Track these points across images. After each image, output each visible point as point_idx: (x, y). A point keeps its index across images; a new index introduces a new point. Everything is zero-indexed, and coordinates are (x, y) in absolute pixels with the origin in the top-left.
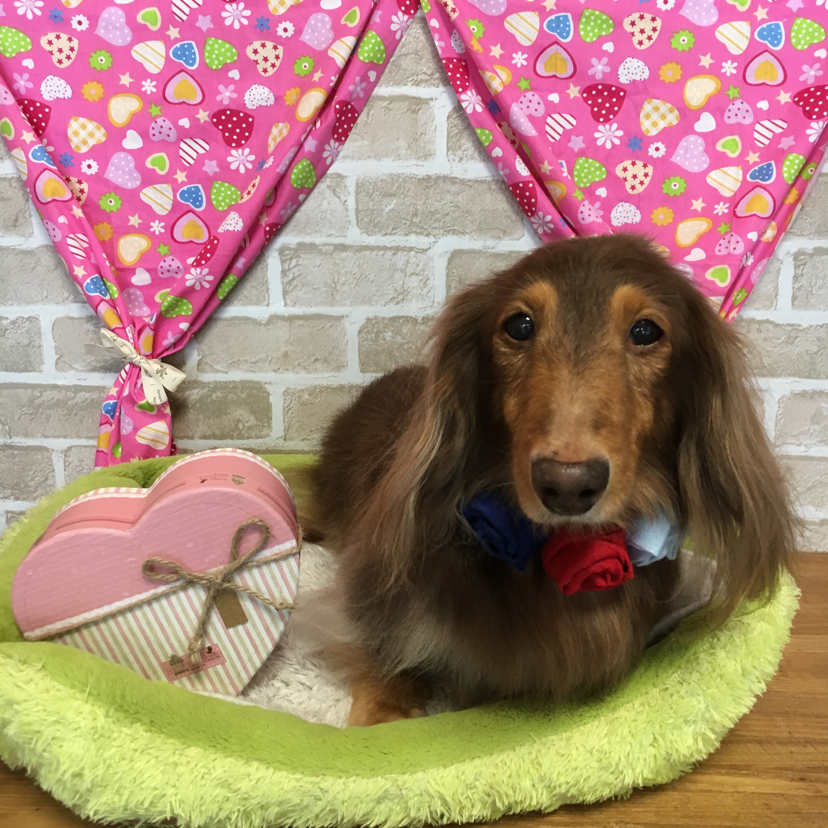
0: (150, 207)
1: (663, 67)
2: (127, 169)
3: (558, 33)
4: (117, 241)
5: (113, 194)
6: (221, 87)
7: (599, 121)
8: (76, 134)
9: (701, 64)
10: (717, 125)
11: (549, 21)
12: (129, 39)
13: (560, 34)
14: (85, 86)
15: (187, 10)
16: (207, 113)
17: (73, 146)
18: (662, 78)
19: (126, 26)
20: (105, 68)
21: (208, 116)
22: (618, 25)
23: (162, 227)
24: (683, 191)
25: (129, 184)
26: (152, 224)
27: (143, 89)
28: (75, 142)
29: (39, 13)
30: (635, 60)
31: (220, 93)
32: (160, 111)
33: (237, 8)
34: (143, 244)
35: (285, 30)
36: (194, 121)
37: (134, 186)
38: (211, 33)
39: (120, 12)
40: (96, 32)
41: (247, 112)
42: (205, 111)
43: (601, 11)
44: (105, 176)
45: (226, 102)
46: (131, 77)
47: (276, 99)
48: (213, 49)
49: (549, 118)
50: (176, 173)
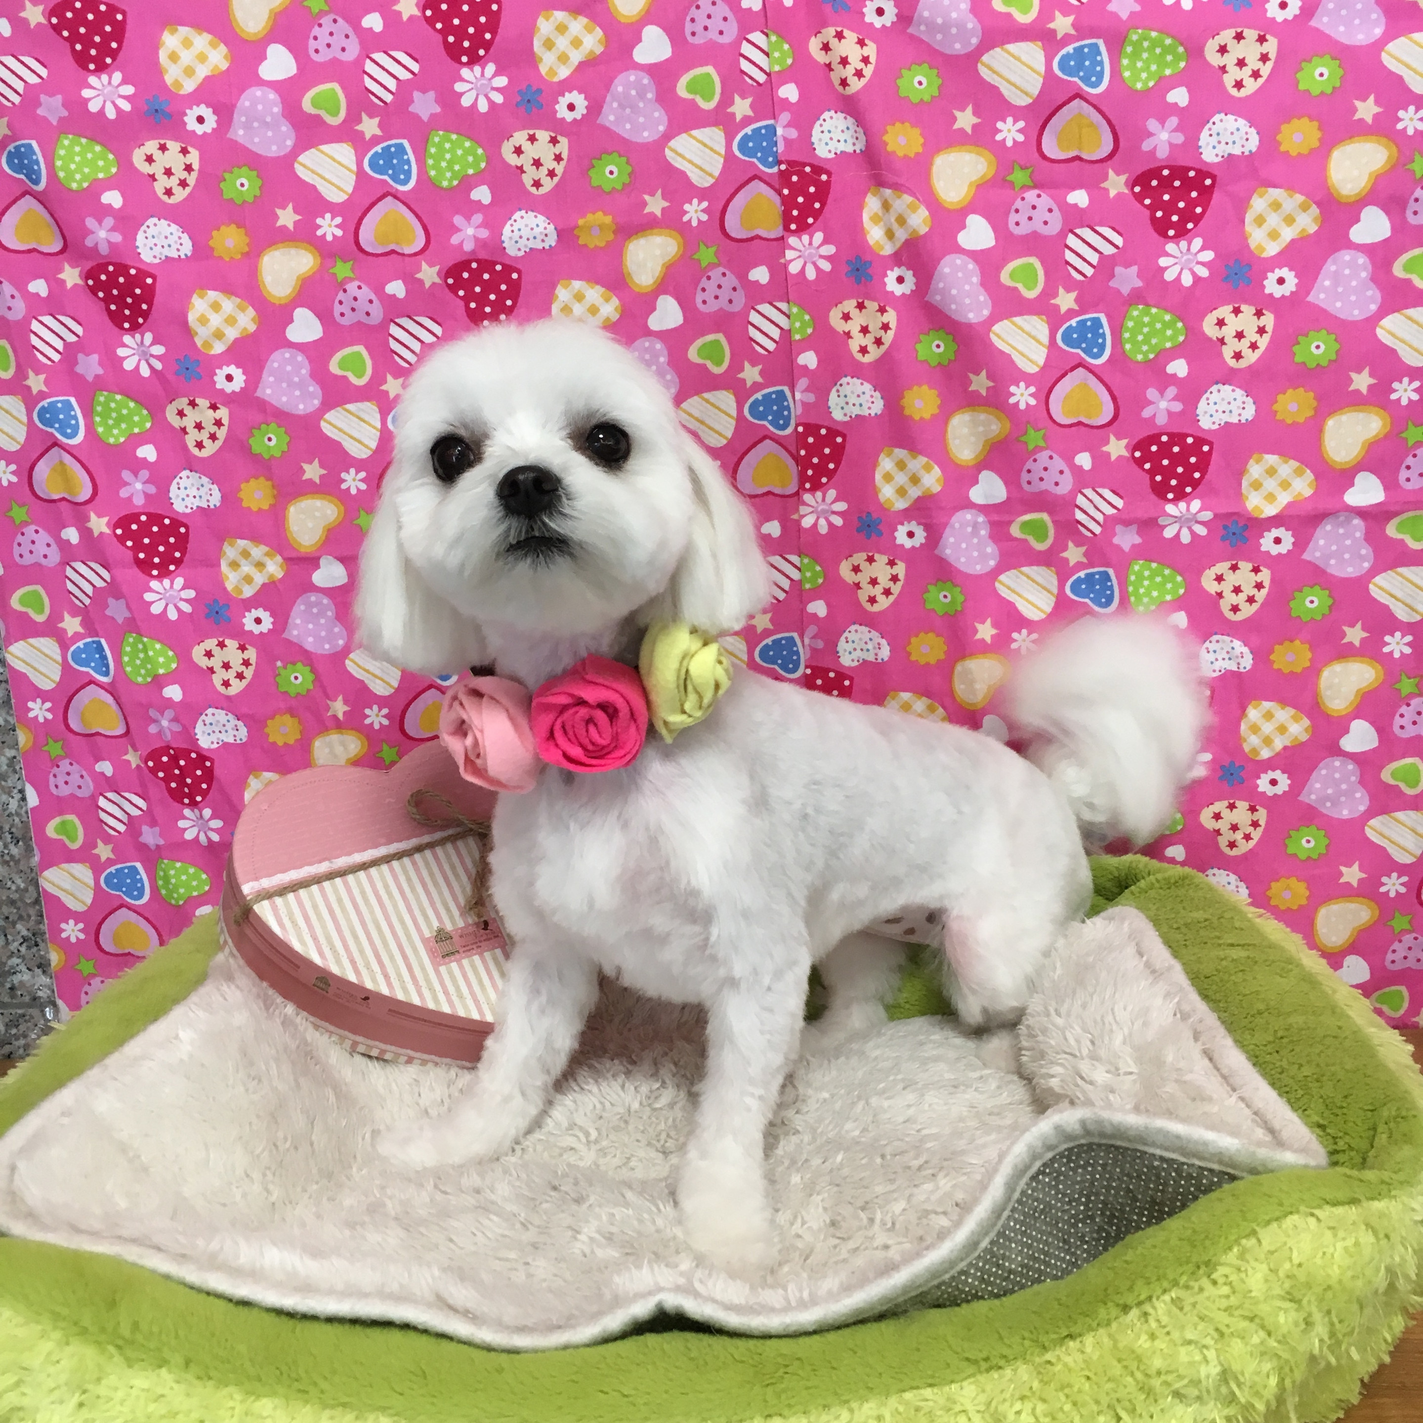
0: (338, 444)
1: (1285, 128)
2: (296, 379)
3: (1080, 78)
4: (284, 509)
5: (273, 425)
6: (458, 220)
7: (1166, 236)
8: (203, 320)
9: (1357, 116)
10: (1393, 229)
11: (1063, 57)
12: (289, 143)
13: (1084, 79)
14: (215, 233)
15: (392, 84)
16: (437, 268)
17: (199, 342)
18: (1283, 148)
19: (284, 120)
20: (250, 199)
21: (439, 274)
22: (1195, 52)
23: (362, 480)
24: (1334, 357)
25: (301, 406)
26: (344, 475)
27: (319, 233)
28: (201, 335)
29: (126, 106)
30: (1231, 117)
31: (458, 230)
32: (353, 269)
33: (483, 74)
34: (329, 512)
35: (571, 107)
36: (414, 284)
37: (310, 409)
38: (436, 123)
39: (272, 96)
40: (230, 135)
41: (508, 262)
42: (431, 265)
43: (1160, 31)
44: (259, 393)
45: (468, 247)
46: (296, 211)
47: (560, 233)
48: (441, 150)
49: (1071, 236)
50: (385, 381)
